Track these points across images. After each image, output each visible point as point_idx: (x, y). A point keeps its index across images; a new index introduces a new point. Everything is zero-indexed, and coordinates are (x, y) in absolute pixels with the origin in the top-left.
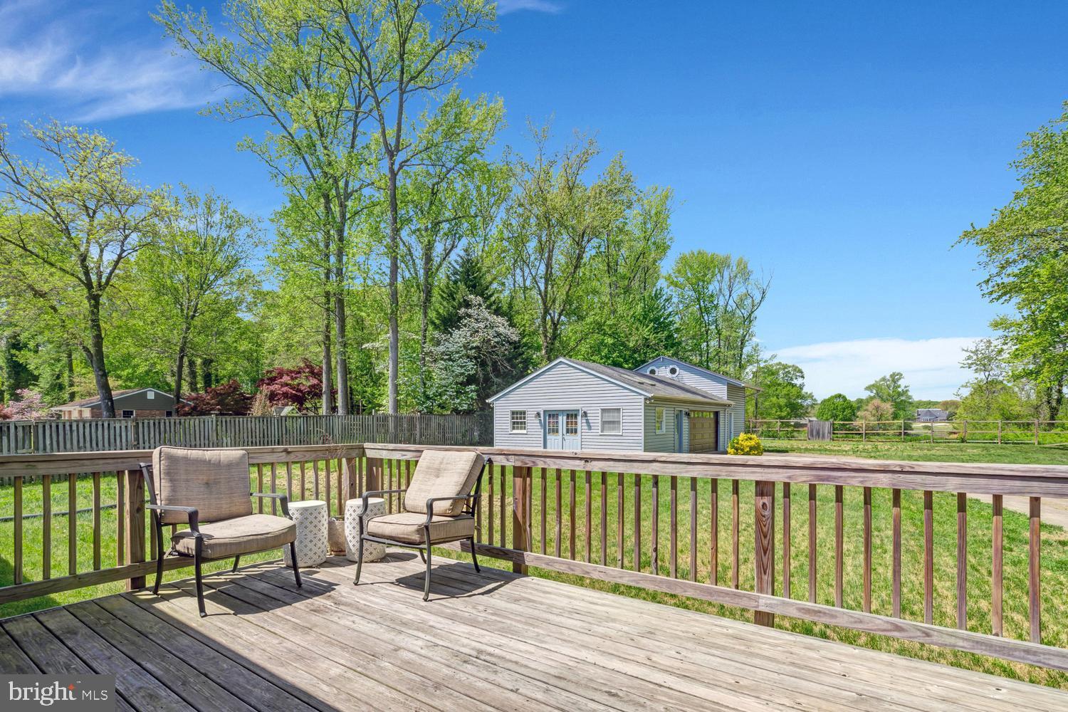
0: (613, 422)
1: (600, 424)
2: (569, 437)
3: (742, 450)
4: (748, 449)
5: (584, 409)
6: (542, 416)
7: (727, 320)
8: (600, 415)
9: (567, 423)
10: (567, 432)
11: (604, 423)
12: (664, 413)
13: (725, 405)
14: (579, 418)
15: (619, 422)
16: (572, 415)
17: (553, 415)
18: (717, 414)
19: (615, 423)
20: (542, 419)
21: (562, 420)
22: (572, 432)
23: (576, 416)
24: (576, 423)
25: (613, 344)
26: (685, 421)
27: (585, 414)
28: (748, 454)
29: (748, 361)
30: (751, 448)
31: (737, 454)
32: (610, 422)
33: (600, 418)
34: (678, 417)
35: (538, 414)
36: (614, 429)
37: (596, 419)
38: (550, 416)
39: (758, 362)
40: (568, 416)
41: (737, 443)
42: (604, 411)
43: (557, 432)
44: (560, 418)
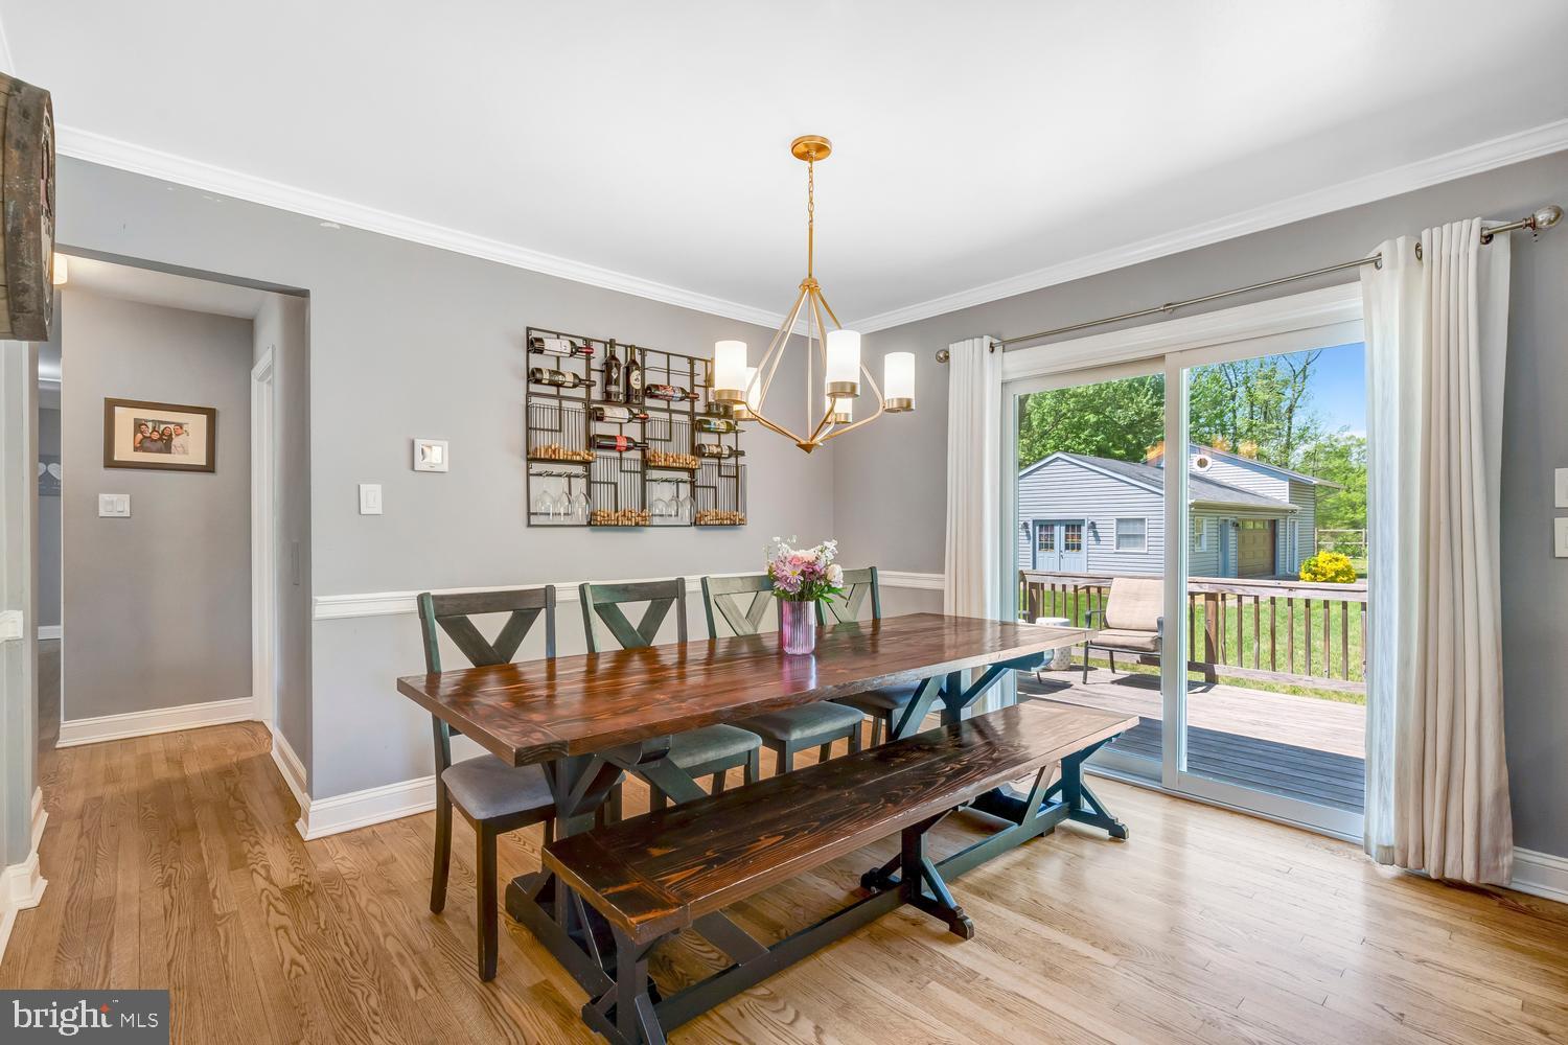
0: (1135, 536)
1: (1115, 539)
2: (1070, 555)
3: (1324, 575)
4: (1333, 574)
5: (1093, 519)
6: (1031, 526)
7: (1266, 377)
8: (1114, 526)
9: (1067, 537)
10: (1067, 547)
11: (1120, 537)
12: (1205, 522)
13: (1286, 511)
14: (1084, 529)
15: (1143, 536)
16: (1073, 526)
17: (1046, 525)
18: (1274, 523)
19: (1138, 538)
20: (1031, 530)
21: (1059, 532)
22: (1073, 549)
23: (1079, 527)
24: (1079, 537)
25: (1097, 423)
26: (1232, 533)
27: (1093, 525)
28: (1332, 580)
29: (1301, 437)
30: (1338, 573)
31: (1315, 580)
32: (1128, 536)
33: (1114, 530)
34: (1222, 528)
35: (1026, 525)
36: (1135, 545)
37: (1109, 532)
38: (1041, 526)
39: (1316, 437)
40: (1067, 527)
41: (1316, 566)
42: (1119, 521)
43: (1052, 548)
44: (1057, 528)
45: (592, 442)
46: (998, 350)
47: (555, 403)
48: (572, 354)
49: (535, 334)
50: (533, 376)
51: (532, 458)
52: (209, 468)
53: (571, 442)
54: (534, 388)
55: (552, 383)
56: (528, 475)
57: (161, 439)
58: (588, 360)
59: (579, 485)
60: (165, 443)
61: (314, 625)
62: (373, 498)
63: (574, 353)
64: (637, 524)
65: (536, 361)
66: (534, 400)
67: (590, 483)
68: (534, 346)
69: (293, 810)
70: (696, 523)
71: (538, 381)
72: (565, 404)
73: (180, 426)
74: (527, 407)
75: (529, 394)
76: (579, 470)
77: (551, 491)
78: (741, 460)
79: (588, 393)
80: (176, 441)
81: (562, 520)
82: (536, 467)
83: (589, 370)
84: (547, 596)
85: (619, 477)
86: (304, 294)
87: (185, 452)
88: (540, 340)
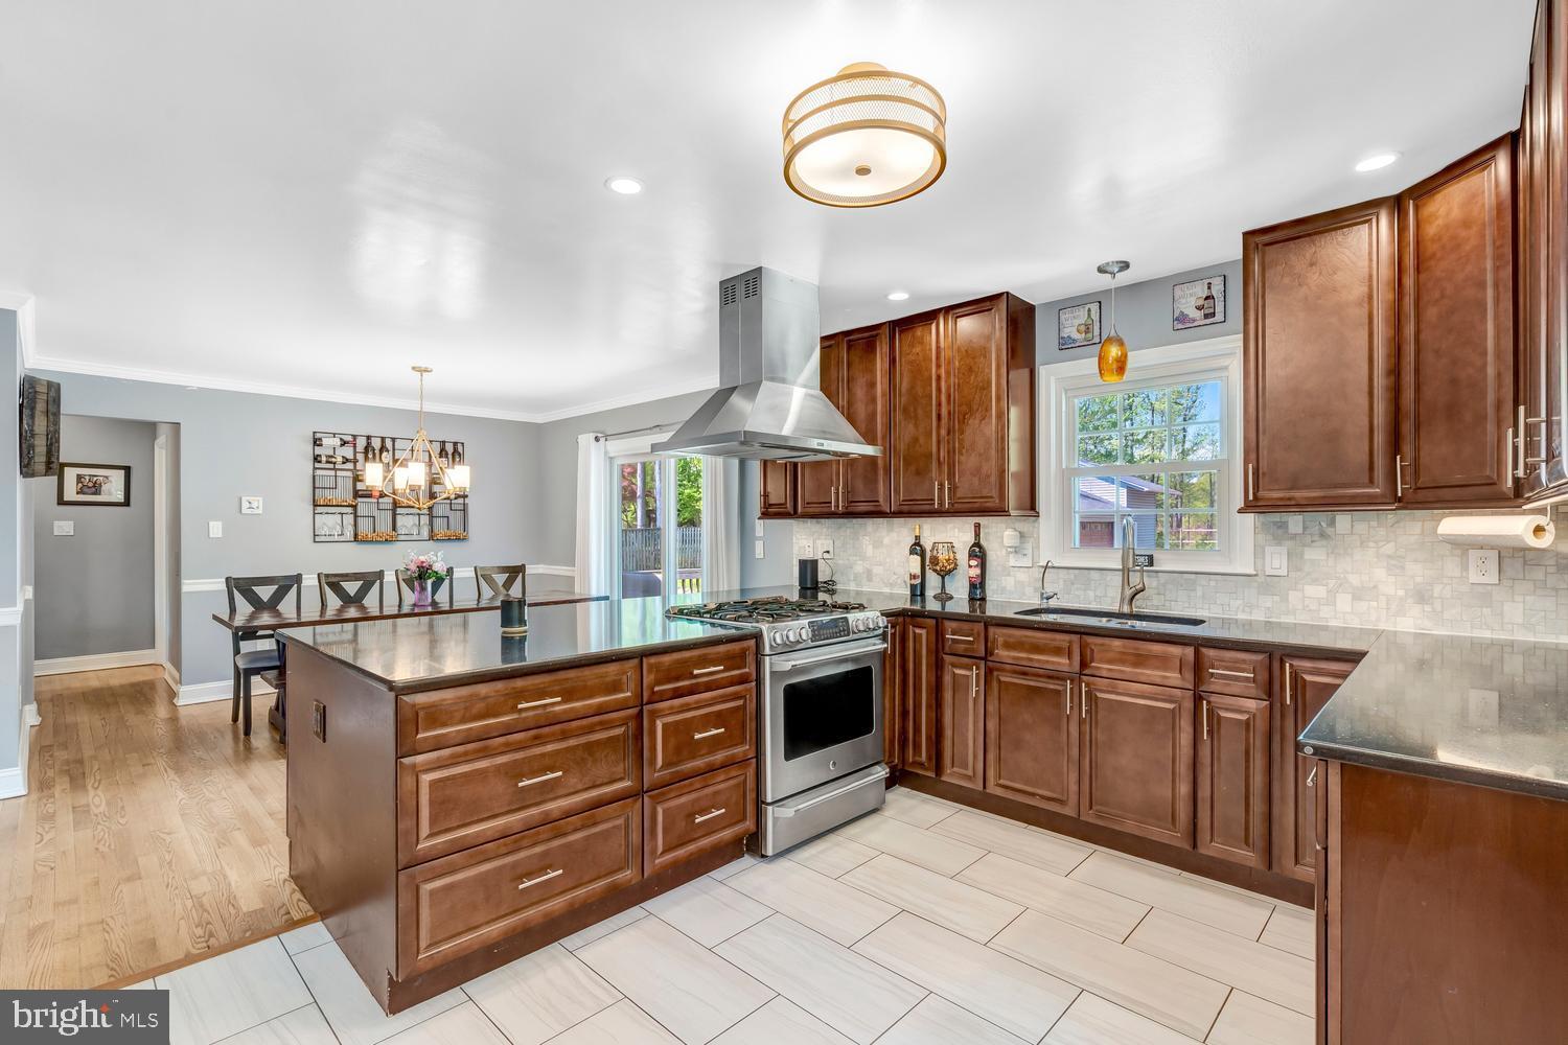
45: (357, 494)
46: (602, 440)
47: (332, 473)
48: (342, 445)
49: (318, 436)
50: (317, 459)
51: (315, 505)
52: (127, 503)
53: (344, 493)
54: (317, 465)
55: (328, 462)
56: (314, 514)
57: (94, 486)
58: (355, 447)
59: (349, 519)
60: (96, 488)
61: (183, 595)
62: (216, 529)
63: (344, 443)
64: (386, 540)
65: (318, 450)
66: (318, 472)
67: (356, 517)
68: (317, 442)
69: (172, 694)
70: (432, 537)
71: (320, 462)
72: (339, 473)
73: (107, 477)
74: (314, 477)
75: (315, 469)
76: (350, 510)
77: (329, 522)
78: (467, 501)
79: (355, 466)
80: (104, 488)
81: (336, 538)
82: (319, 510)
83: (355, 453)
84: (297, 579)
85: (376, 513)
86: (179, 424)
87: (110, 494)
88: (320, 439)
